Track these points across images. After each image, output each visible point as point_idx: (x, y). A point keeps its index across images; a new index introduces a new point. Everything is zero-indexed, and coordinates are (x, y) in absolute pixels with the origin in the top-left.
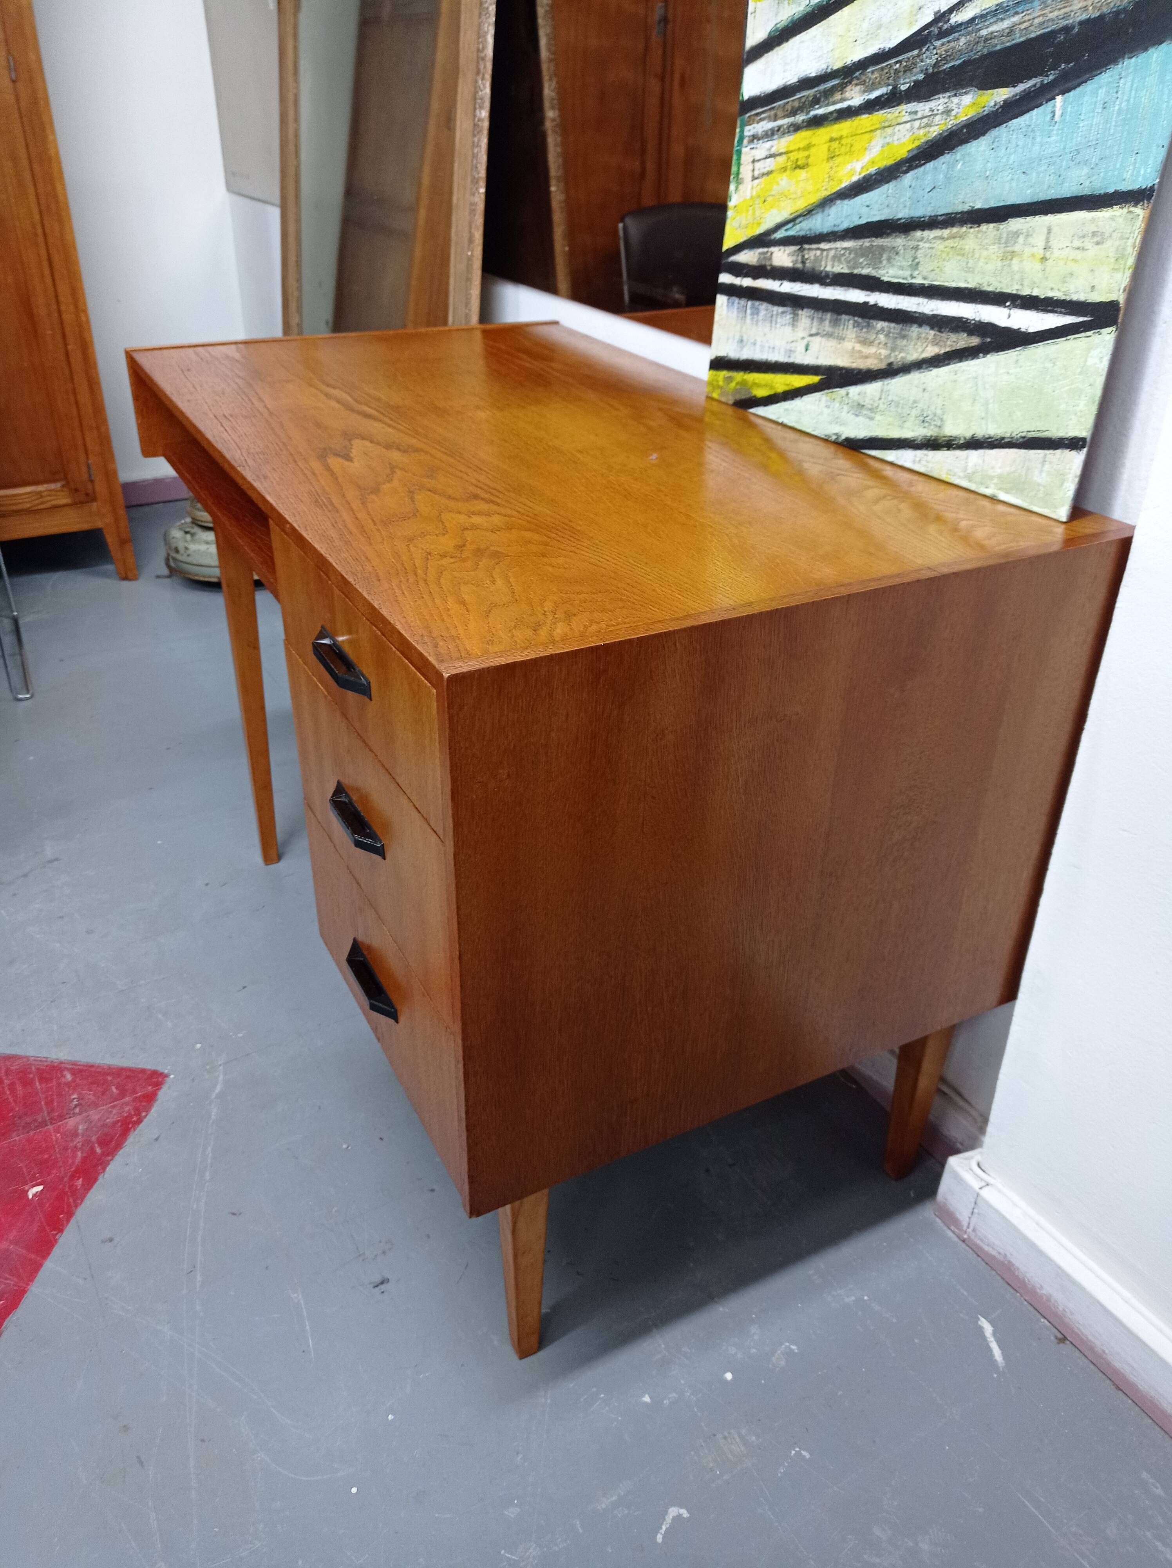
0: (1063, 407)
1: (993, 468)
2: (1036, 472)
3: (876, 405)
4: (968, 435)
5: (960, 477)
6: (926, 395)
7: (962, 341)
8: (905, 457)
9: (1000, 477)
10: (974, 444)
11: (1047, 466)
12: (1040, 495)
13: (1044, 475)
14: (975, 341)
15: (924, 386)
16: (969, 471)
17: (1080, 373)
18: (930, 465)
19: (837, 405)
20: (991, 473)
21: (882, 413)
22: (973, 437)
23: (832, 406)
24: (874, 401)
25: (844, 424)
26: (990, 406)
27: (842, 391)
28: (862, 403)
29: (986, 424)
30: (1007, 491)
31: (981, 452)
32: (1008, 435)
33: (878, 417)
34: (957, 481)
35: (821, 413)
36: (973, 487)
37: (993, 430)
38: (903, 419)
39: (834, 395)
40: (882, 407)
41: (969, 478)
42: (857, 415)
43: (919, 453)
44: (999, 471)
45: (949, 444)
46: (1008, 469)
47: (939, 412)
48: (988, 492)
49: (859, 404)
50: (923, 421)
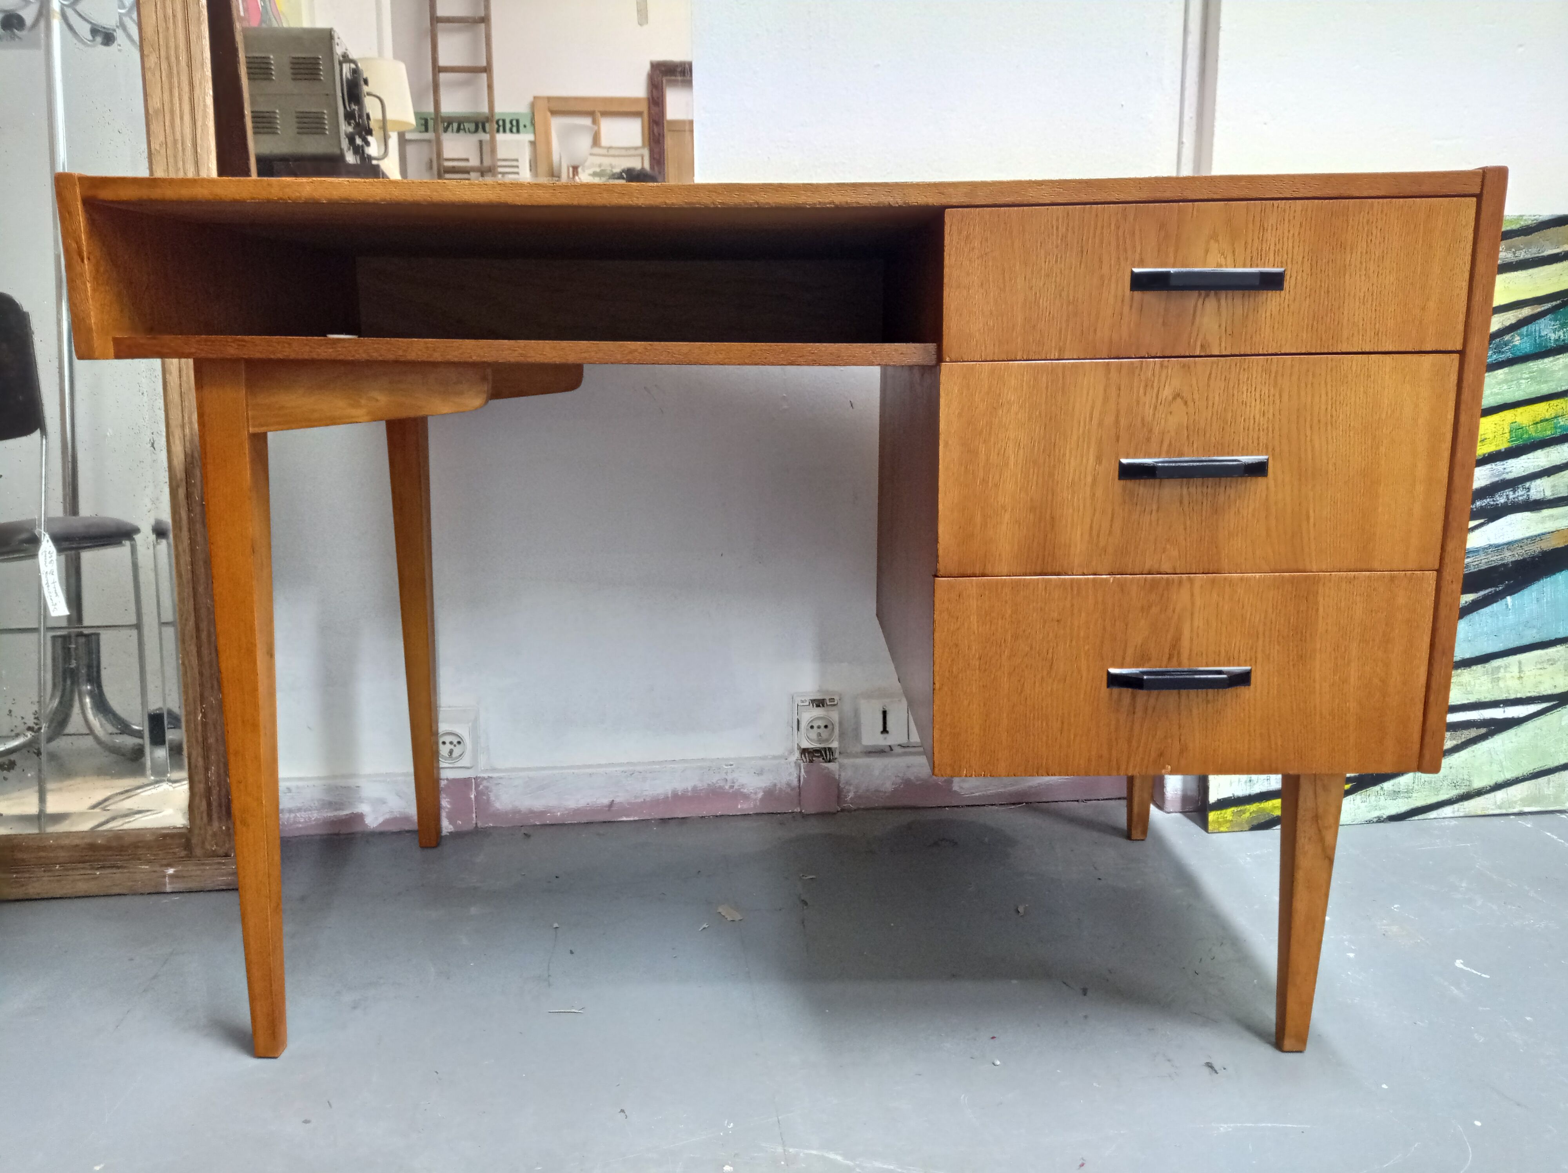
0: (1553, 750)
1: (1515, 796)
2: (1546, 789)
3: (1411, 788)
4: (1492, 783)
5: (1492, 809)
6: (1453, 771)
7: (1473, 733)
8: (1447, 811)
9: (1521, 800)
10: (1498, 787)
11: (1551, 784)
12: (1552, 800)
13: (1551, 789)
14: (1483, 731)
15: (1451, 765)
16: (1498, 803)
17: (1559, 731)
18: (1467, 810)
19: (1374, 798)
20: (1515, 799)
21: (1418, 791)
22: (1496, 784)
23: (1368, 800)
24: (1408, 786)
25: (1385, 808)
26: (1504, 763)
27: (1377, 788)
28: (1397, 790)
29: (1504, 774)
30: (1529, 806)
31: (1503, 791)
32: (1521, 775)
33: (1414, 795)
34: (1491, 812)
35: (1359, 808)
36: (1504, 811)
37: (1509, 775)
38: (1437, 790)
39: (1368, 793)
40: (1416, 787)
41: (1500, 807)
42: (1395, 799)
43: (1456, 806)
44: (1519, 797)
45: (1479, 793)
46: (1526, 793)
47: (1466, 777)
48: (1516, 810)
49: (1394, 791)
50: (1455, 786)
